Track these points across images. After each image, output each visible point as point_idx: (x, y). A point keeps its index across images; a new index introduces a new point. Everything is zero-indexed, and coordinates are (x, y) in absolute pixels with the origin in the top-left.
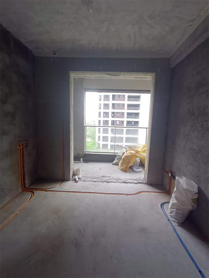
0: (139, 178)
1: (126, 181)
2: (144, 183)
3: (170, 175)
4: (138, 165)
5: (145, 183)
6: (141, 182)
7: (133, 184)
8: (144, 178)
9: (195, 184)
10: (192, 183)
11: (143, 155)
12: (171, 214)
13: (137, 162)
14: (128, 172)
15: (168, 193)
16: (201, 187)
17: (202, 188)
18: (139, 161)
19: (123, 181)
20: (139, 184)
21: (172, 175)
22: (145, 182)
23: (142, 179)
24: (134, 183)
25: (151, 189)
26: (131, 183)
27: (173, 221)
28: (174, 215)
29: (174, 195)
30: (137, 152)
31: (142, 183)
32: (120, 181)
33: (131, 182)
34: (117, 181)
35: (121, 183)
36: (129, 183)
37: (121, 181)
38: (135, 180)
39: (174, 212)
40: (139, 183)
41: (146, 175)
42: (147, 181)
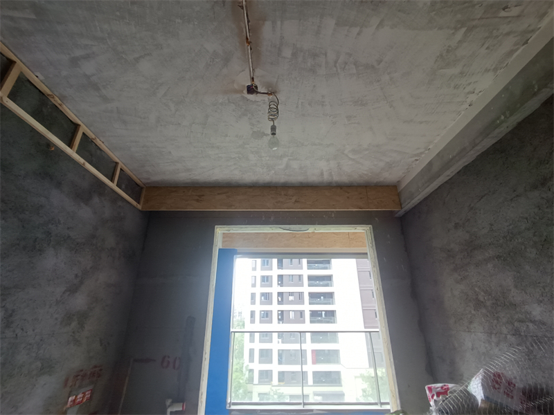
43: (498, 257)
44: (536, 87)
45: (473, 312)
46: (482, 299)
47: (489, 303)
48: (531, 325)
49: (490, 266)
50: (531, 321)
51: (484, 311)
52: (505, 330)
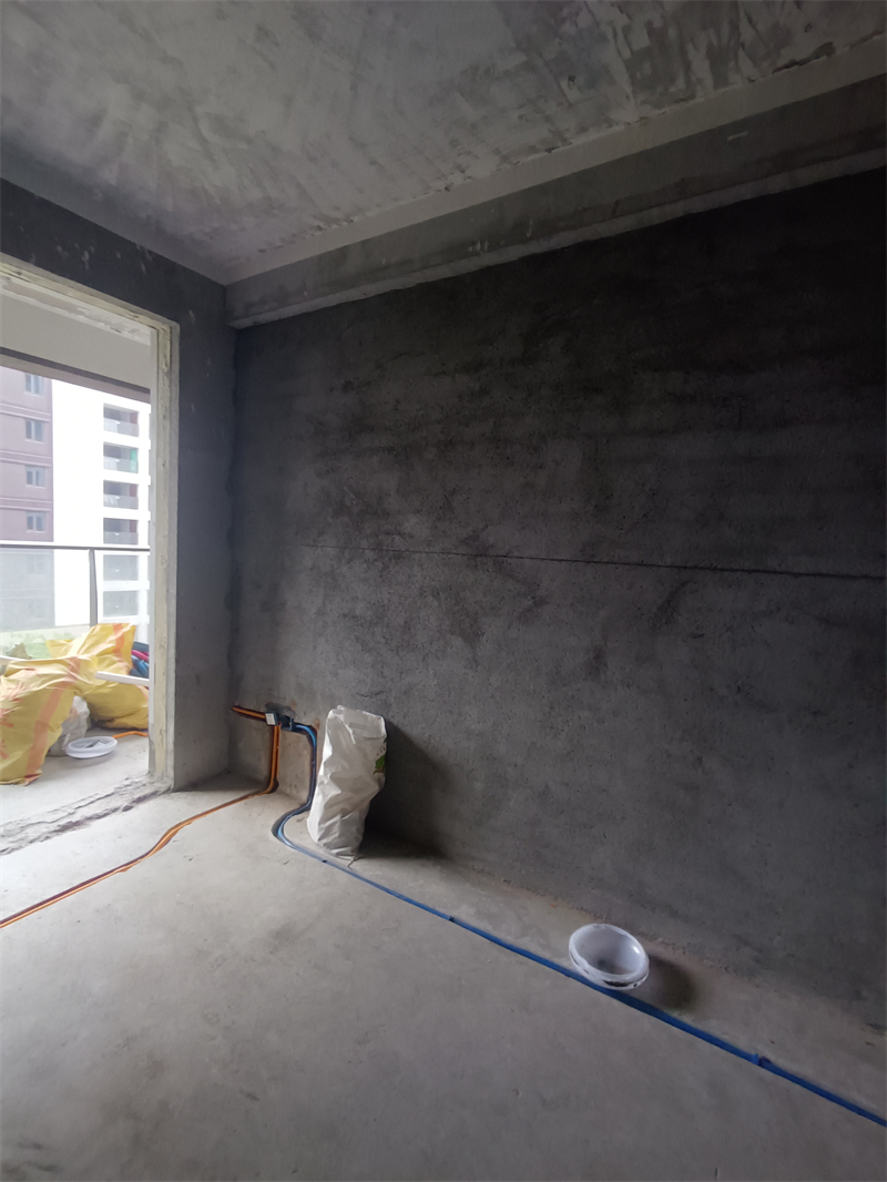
0: (127, 782)
1: (74, 819)
2: (165, 793)
3: (271, 719)
4: (84, 730)
5: (168, 791)
6: (147, 791)
7: (113, 816)
8: (151, 773)
9: (374, 716)
10: (366, 716)
11: (101, 677)
12: (325, 841)
13: (77, 716)
14: (48, 777)
15: (269, 789)
16: (392, 720)
17: (395, 721)
18: (83, 709)
19: (54, 827)
20: (143, 807)
21: (278, 717)
22: (162, 786)
23: (145, 780)
24: (115, 810)
25: (203, 801)
26: (99, 817)
27: (338, 855)
28: (337, 835)
29: (325, 774)
30: (76, 665)
31: (154, 794)
32: (31, 833)
33: (99, 811)
34: (11, 839)
35: (47, 838)
36: (90, 818)
37: (43, 829)
38: (112, 794)
39: (336, 828)
40: (140, 800)
41: (160, 756)
42: (175, 779)
43: (391, 450)
44: (531, 231)
45: (330, 520)
46: (348, 503)
47: (355, 510)
48: (397, 538)
49: (376, 459)
50: (399, 534)
51: (346, 519)
52: (364, 544)
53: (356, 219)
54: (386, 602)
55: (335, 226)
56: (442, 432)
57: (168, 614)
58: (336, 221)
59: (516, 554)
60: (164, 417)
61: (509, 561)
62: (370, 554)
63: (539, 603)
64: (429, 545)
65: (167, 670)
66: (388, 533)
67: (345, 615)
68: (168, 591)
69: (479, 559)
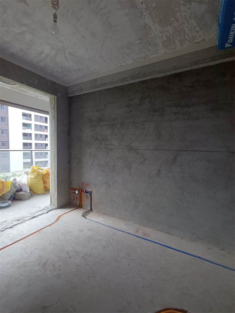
0: (45, 207)
1: (35, 215)
2: (55, 209)
6: (51, 209)
7: (44, 215)
8: (51, 205)
15: (80, 207)
19: (31, 217)
20: (50, 213)
24: (44, 213)
25: (65, 211)
26: (41, 215)
31: (53, 209)
35: (29, 220)
36: (38, 215)
37: (28, 218)
38: (43, 210)
40: (49, 211)
41: (53, 200)
42: (57, 206)
43: (109, 125)
44: (141, 76)
45: (94, 142)
46: (98, 138)
47: (100, 139)
48: (111, 146)
49: (105, 127)
51: (98, 141)
52: (103, 147)
53: (99, 72)
54: (108, 161)
55: (94, 74)
56: (121, 121)
57: (55, 166)
58: (94, 72)
59: (139, 149)
60: (53, 119)
61: (138, 150)
62: (104, 150)
63: (145, 160)
64: (118, 147)
65: (55, 179)
66: (108, 145)
67: (98, 164)
68: (55, 160)
69: (131, 150)
